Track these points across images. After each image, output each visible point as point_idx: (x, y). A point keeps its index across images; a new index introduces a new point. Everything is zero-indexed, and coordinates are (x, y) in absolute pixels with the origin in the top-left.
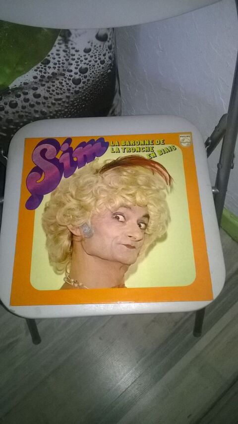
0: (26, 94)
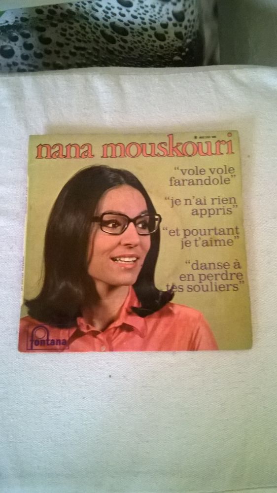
0: (26, 36)
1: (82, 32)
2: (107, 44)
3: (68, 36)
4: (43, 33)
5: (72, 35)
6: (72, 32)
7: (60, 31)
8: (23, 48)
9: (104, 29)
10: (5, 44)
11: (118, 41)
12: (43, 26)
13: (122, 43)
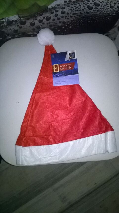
0: (57, 11)
1: (79, 7)
2: (88, 10)
3: (72, 10)
4: (63, 10)
5: (74, 9)
6: (74, 8)
8: (54, 16)
9: (90, 4)
10: (49, 15)
11: (94, 8)
12: (65, 7)
13: (95, 9)
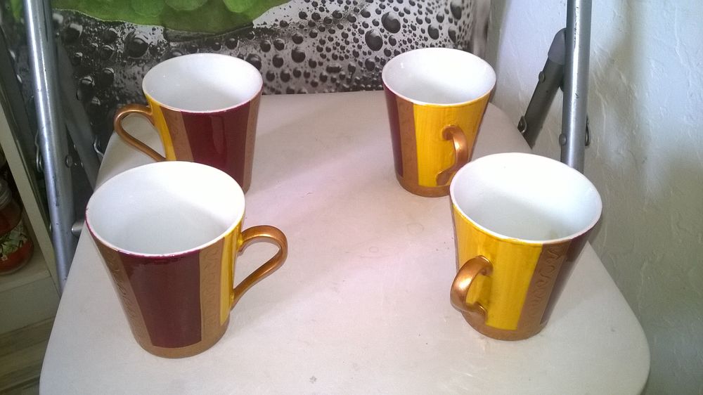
7: (318, 44)
